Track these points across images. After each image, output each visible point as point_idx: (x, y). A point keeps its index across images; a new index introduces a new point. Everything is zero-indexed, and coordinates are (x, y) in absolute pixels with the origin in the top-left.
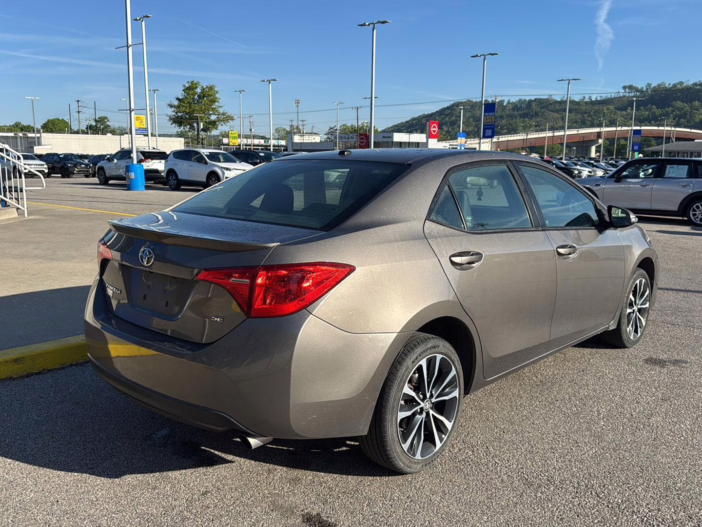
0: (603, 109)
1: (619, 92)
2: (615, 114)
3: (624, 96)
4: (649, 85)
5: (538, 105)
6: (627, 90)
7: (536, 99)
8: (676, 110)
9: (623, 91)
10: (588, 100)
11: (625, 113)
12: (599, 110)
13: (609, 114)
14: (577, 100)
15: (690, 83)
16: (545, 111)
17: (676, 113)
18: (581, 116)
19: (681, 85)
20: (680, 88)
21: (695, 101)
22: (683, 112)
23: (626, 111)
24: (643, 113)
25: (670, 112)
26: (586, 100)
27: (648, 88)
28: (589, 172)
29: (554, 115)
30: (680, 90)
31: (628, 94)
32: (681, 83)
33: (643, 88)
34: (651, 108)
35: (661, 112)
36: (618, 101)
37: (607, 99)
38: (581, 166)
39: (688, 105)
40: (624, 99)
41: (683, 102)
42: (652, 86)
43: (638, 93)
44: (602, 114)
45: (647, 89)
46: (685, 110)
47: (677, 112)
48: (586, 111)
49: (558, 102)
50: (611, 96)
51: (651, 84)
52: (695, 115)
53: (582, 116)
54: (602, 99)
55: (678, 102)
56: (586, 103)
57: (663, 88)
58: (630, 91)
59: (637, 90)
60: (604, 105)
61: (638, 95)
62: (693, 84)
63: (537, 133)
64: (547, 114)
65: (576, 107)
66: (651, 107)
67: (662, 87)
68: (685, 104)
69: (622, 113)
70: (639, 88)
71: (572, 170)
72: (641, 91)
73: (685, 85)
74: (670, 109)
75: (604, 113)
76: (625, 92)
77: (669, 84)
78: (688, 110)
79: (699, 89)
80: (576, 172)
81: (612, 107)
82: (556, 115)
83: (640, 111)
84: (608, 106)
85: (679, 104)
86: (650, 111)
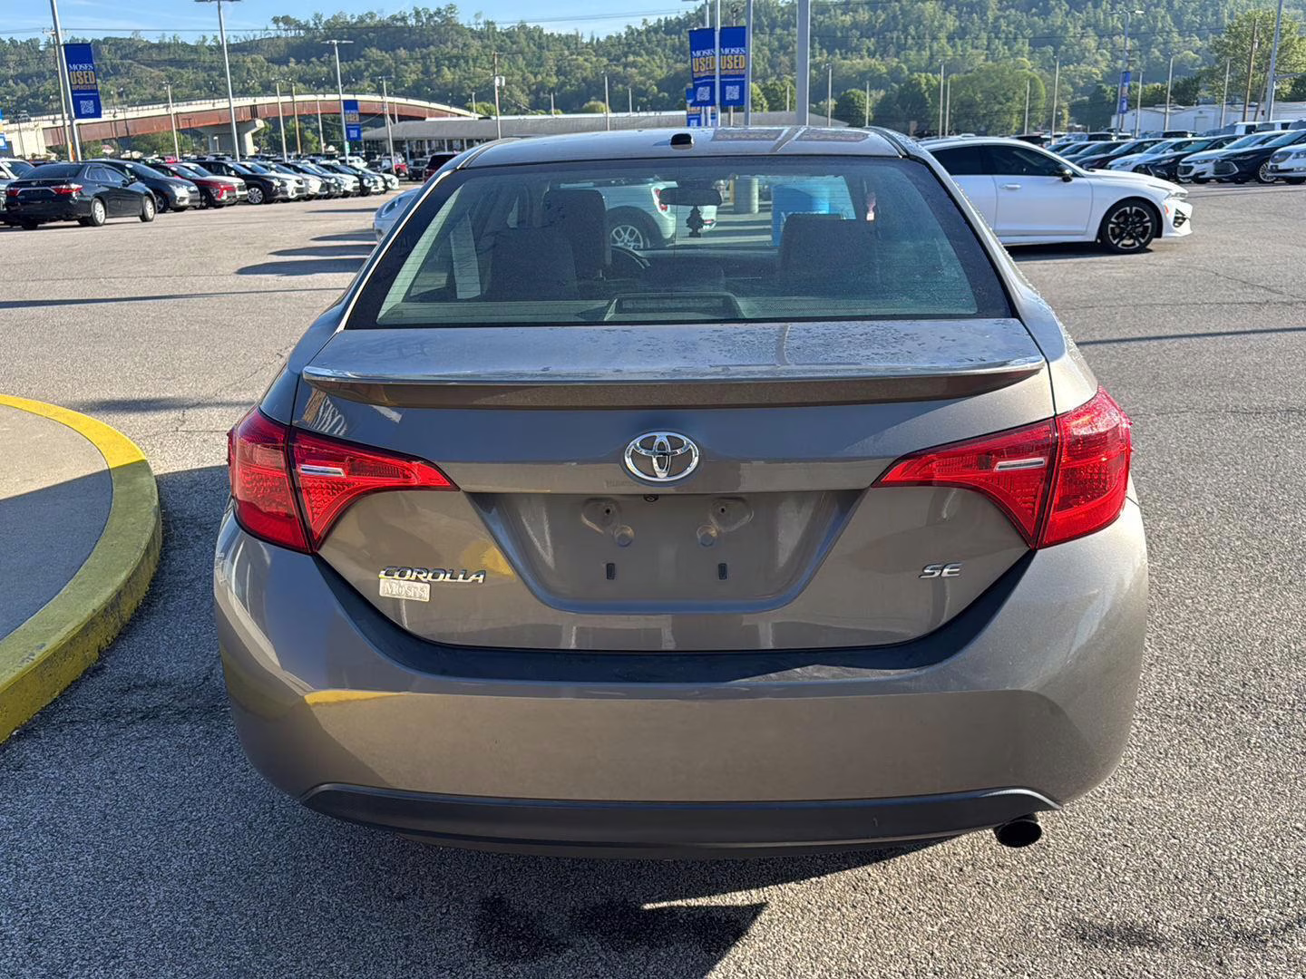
0: (244, 62)
1: (267, 29)
2: (268, 72)
3: (278, 37)
4: (318, 17)
5: (116, 52)
6: (281, 24)
7: (106, 40)
8: (372, 65)
9: (275, 27)
10: (214, 44)
11: (286, 69)
12: (237, 62)
13: (258, 72)
14: (192, 44)
15: (386, 16)
16: (131, 64)
17: (374, 71)
18: (206, 75)
19: (372, 18)
20: (372, 24)
21: (399, 48)
22: (383, 67)
23: (288, 66)
24: (318, 68)
25: (363, 67)
26: (207, 44)
27: (317, 21)
28: (298, 181)
29: (151, 73)
30: (371, 27)
31: (284, 32)
32: (372, 16)
33: (308, 21)
34: (330, 61)
35: (348, 68)
36: (269, 46)
37: (247, 42)
38: (277, 172)
39: (390, 55)
40: (279, 42)
41: (381, 50)
42: (324, 19)
43: (301, 32)
44: (246, 71)
45: (315, 24)
46: (387, 64)
47: (375, 68)
48: (213, 65)
49: (153, 46)
50: (255, 36)
51: (321, 16)
52: (404, 73)
53: (208, 75)
54: (239, 41)
55: (374, 50)
56: (210, 48)
57: (343, 23)
58: (287, 27)
59: (298, 25)
60: (246, 53)
61: (302, 35)
62: (391, 17)
63: (135, 108)
64: (137, 70)
65: (192, 57)
66: (329, 57)
67: (341, 20)
68: (384, 53)
69: (281, 69)
70: (302, 22)
71: (268, 180)
72: (306, 28)
73: (377, 19)
74: (361, 63)
75: (249, 69)
76: (279, 28)
77: (352, 17)
78: (390, 65)
79: (401, 27)
80: (277, 183)
81: (261, 58)
82: (155, 72)
83: (311, 65)
84: (254, 56)
85: (374, 53)
86: (329, 65)
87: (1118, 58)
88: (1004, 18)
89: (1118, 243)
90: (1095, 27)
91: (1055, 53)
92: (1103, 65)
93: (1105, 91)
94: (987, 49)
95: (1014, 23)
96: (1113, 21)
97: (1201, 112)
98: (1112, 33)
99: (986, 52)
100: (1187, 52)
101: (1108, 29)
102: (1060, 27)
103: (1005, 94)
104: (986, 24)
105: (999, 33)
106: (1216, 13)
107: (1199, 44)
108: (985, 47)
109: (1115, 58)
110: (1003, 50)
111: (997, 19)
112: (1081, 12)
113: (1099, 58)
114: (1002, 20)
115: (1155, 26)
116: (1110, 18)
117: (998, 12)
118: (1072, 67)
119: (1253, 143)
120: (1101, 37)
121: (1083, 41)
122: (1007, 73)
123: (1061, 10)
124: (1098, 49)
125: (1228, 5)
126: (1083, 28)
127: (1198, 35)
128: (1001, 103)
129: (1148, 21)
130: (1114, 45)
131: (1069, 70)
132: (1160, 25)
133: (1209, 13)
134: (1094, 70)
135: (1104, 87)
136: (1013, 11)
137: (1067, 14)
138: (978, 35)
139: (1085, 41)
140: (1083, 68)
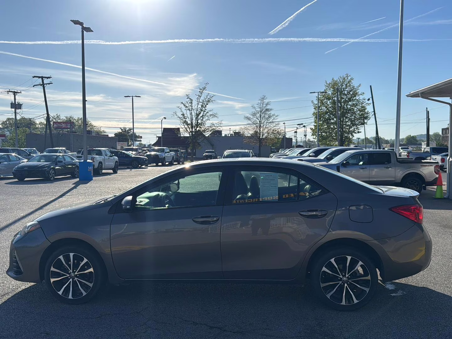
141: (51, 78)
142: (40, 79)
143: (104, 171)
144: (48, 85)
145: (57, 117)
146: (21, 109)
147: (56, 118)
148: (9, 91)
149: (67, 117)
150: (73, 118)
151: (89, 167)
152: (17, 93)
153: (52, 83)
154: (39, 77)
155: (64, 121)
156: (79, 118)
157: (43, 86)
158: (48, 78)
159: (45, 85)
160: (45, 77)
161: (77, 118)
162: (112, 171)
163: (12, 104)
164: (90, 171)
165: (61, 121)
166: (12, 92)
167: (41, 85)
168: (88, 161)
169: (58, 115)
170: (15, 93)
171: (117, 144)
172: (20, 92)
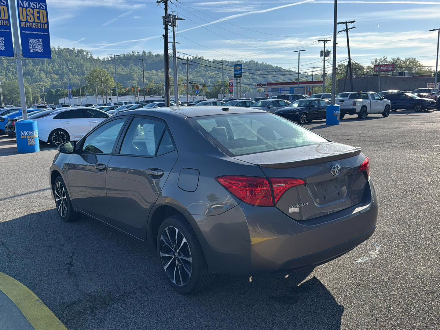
87: (53, 81)
88: (10, 66)
89: (55, 142)
90: (44, 71)
91: (31, 79)
92: (49, 83)
93: (52, 91)
94: (5, 76)
95: (14, 68)
96: (49, 69)
97: (88, 98)
98: (50, 73)
99: (5, 77)
100: (75, 80)
101: (48, 71)
102: (31, 70)
103: (16, 92)
104: (4, 68)
105: (9, 71)
106: (82, 69)
107: (78, 78)
108: (5, 75)
109: (52, 81)
110: (12, 77)
111: (8, 66)
112: (38, 66)
113: (47, 81)
114: (10, 67)
115: (64, 72)
116: (48, 68)
117: (8, 64)
118: (38, 83)
119: (124, 108)
120: (46, 74)
121: (40, 75)
122: (16, 84)
123: (31, 65)
124: (46, 78)
125: (85, 67)
126: (40, 71)
127: (78, 75)
128: (15, 95)
129: (61, 70)
130: (51, 77)
131: (37, 84)
132: (65, 71)
133: (80, 69)
134: (46, 84)
135: (51, 90)
136: (13, 64)
137: (33, 66)
138: (1, 71)
139: (41, 75)
140: (43, 84)
141: (355, 21)
142: (345, 25)
143: (369, 115)
144: (351, 29)
145: (384, 60)
146: (329, 56)
147: (382, 61)
148: (320, 40)
149: (393, 59)
150: (400, 59)
151: (335, 112)
152: (327, 41)
153: (355, 27)
154: (343, 23)
155: (391, 63)
156: (406, 59)
157: (346, 32)
158: (352, 22)
159: (348, 30)
160: (349, 22)
161: (404, 59)
162: (382, 115)
163: (321, 52)
164: (336, 116)
165: (388, 63)
166: (322, 41)
167: (344, 31)
168: (336, 105)
169: (385, 57)
170: (325, 41)
171: (428, 85)
172: (329, 40)
